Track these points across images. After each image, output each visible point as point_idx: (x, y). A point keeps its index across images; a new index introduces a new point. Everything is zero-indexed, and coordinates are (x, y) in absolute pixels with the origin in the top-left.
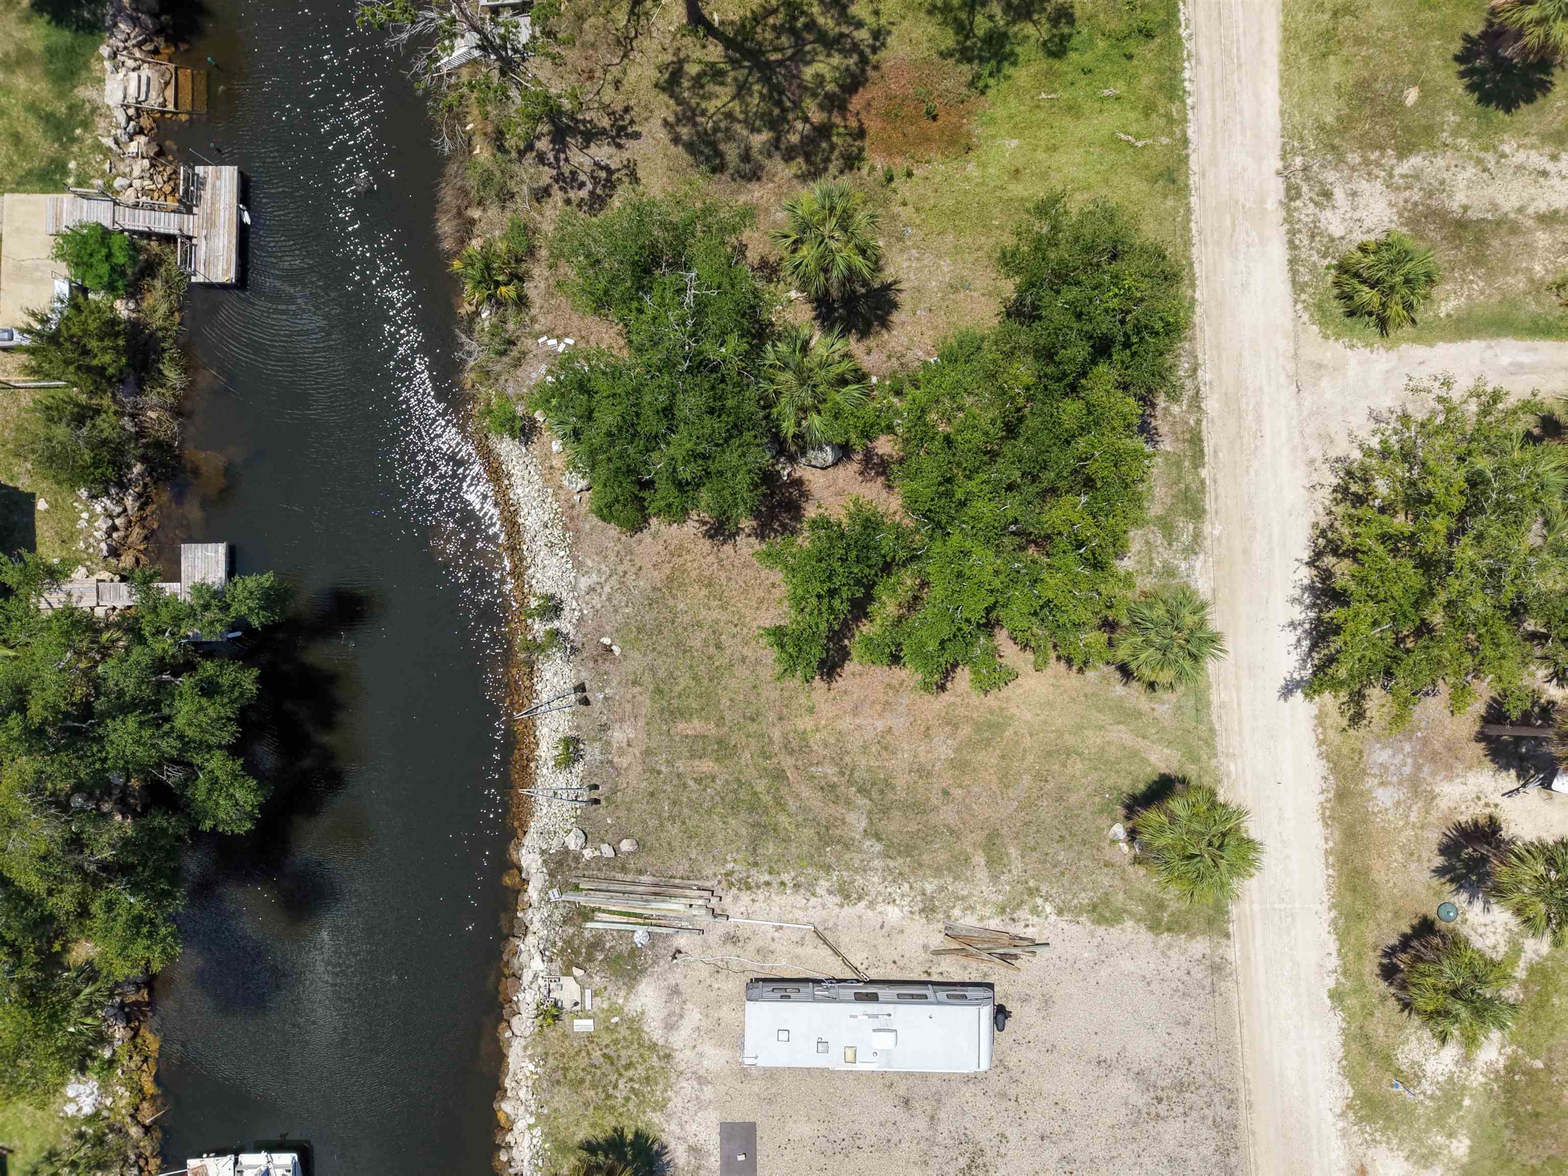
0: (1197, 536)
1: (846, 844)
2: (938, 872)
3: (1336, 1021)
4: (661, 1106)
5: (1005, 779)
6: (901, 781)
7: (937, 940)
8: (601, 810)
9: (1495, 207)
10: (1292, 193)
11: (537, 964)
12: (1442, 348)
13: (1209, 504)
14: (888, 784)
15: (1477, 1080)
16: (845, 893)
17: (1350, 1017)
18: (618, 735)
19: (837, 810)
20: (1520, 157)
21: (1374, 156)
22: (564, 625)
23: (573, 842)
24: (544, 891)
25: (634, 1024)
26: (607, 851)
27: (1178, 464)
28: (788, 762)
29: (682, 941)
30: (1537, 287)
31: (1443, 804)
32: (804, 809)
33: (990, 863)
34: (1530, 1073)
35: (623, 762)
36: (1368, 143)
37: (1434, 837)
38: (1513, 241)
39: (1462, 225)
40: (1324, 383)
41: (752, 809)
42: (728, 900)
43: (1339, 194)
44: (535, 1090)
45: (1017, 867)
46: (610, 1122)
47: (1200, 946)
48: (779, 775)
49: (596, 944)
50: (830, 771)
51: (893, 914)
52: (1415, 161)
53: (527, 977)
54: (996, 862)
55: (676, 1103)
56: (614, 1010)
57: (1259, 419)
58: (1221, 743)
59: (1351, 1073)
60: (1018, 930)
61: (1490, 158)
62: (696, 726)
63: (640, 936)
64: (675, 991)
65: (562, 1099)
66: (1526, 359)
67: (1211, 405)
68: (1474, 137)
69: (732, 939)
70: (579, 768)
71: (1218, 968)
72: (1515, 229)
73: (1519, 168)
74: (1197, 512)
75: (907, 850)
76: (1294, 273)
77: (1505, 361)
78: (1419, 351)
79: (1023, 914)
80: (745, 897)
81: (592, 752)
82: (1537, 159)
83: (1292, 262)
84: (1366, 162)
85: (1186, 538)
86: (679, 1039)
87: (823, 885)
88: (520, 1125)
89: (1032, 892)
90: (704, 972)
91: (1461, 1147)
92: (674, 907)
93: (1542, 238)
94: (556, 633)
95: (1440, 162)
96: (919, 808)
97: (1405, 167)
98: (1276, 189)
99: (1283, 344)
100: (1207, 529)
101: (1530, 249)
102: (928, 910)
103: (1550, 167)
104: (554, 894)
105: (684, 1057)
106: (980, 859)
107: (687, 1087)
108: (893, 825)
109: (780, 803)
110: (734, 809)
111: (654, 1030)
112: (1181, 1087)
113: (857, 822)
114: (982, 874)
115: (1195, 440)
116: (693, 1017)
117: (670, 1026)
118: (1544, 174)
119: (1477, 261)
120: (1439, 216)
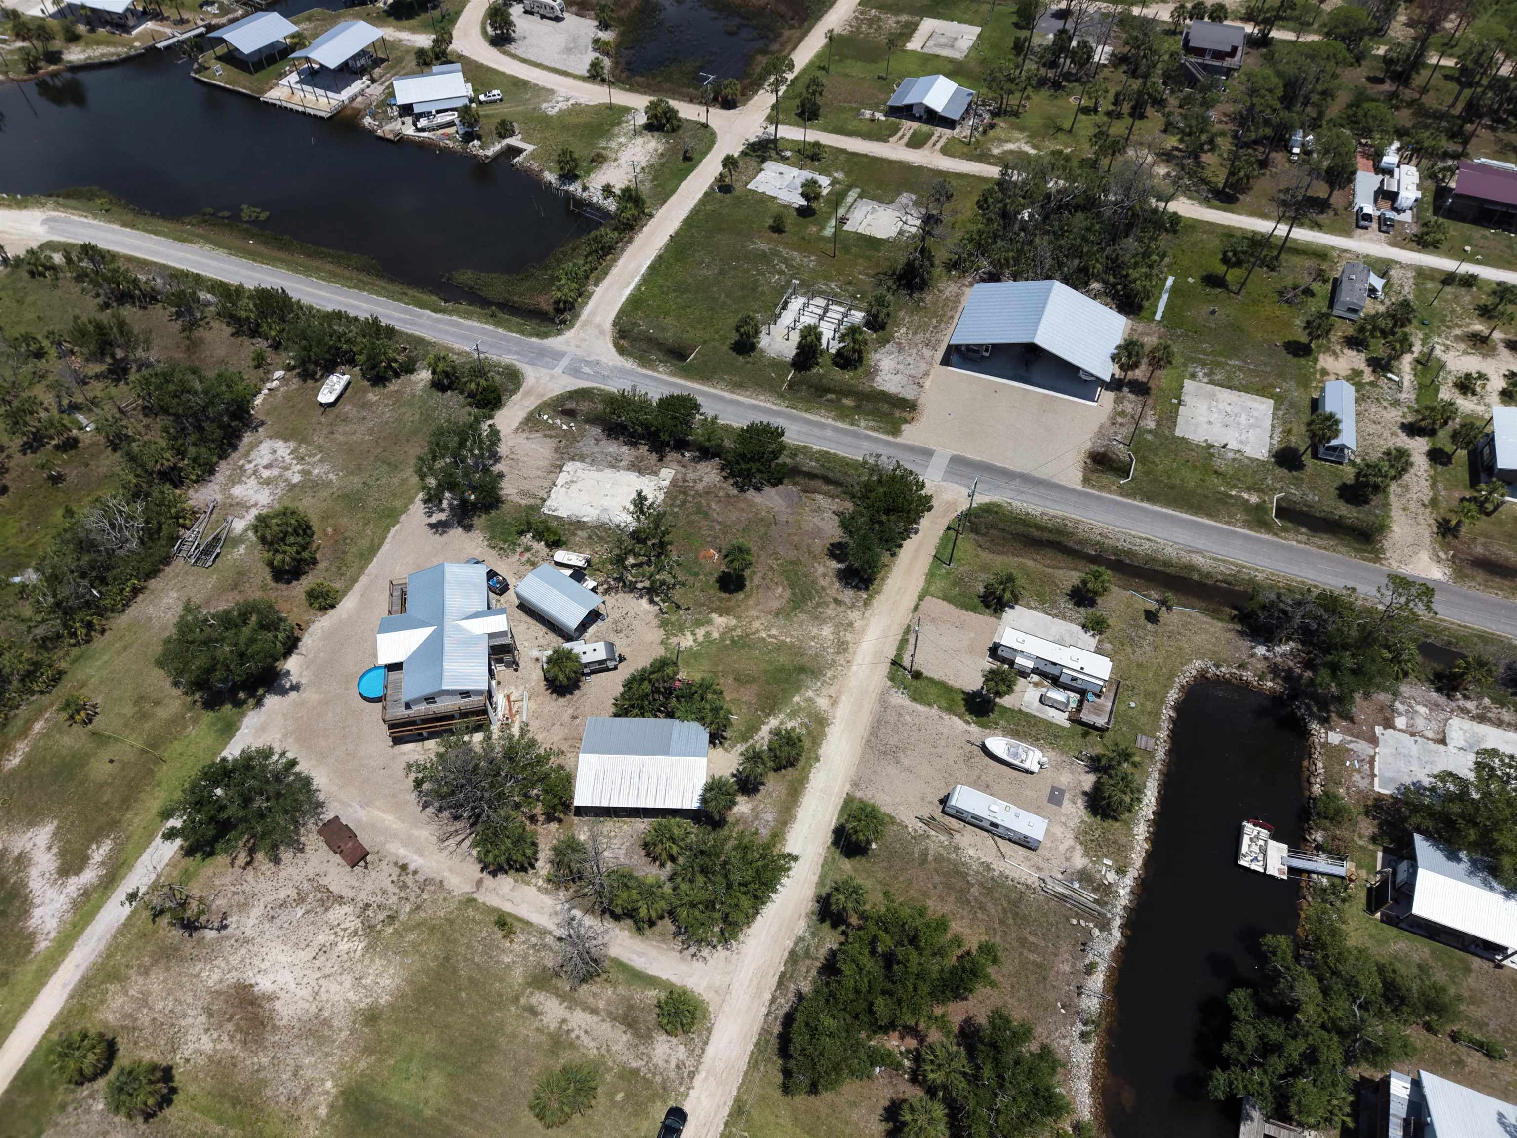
0: (796, 944)
1: (982, 884)
2: (948, 860)
3: (821, 752)
4: (1083, 822)
5: (909, 882)
6: (952, 899)
7: (957, 836)
8: (1082, 940)
9: (613, 1027)
10: (692, 1075)
11: (1122, 892)
12: (664, 976)
13: (786, 954)
14: (957, 900)
15: (782, 716)
16: (988, 867)
17: (816, 751)
18: (1066, 968)
19: (982, 899)
20: (592, 1044)
21: (649, 1076)
22: (1079, 1027)
23: (1096, 932)
24: (1113, 919)
25: (1087, 854)
26: (1083, 923)
27: (791, 977)
28: (997, 926)
29: (1060, 876)
30: (614, 984)
31: (750, 806)
32: (995, 905)
33: (927, 855)
34: (763, 711)
35: (1066, 956)
36: (648, 1083)
37: (759, 796)
38: (613, 1009)
39: (629, 1026)
40: (718, 984)
41: (1017, 914)
42: (1037, 884)
43: (673, 1065)
44: (1133, 848)
45: (917, 850)
46: (1105, 825)
47: (859, 794)
48: (1002, 922)
49: (1095, 890)
50: (979, 915)
51: (971, 852)
52: (634, 1065)
53: (1128, 889)
54: (924, 854)
55: (1077, 821)
56: (1094, 863)
57: (751, 980)
58: (821, 861)
59: (823, 735)
60: (925, 827)
61: (603, 1051)
62: (1032, 957)
63: (1076, 885)
64: (1067, 860)
65: (1123, 840)
66: (634, 957)
67: (768, 996)
68: (605, 1063)
69: (1039, 869)
70: (1087, 962)
71: (855, 785)
72: (610, 1014)
73: (594, 1040)
74: (793, 954)
75: (958, 872)
76: (708, 1038)
77: (643, 960)
78: (674, 980)
79: (920, 832)
80: (1029, 882)
81: (1080, 965)
82: (586, 1040)
83: (706, 1043)
84: (654, 1074)
85: (801, 945)
86: (1070, 842)
87: (996, 873)
88: (1142, 837)
89: (914, 838)
90: (1053, 862)
91: (797, 699)
92: (1060, 889)
93: (601, 1004)
94: (1085, 1024)
95: (624, 1058)
96: (948, 887)
97: (640, 1063)
98: (698, 1081)
99: (726, 1008)
100: (791, 945)
101: (608, 1003)
102: (957, 848)
103: (582, 1034)
104: (1109, 915)
105: (1070, 835)
106: (930, 858)
107: (1071, 824)
108: (960, 884)
109: (1004, 911)
110: (1024, 917)
111: (1079, 850)
112: (885, 753)
113: (975, 891)
114: (931, 852)
115: (780, 984)
116: (1062, 848)
117: (1072, 849)
118: (586, 1032)
119: (631, 1007)
120: (637, 1035)
